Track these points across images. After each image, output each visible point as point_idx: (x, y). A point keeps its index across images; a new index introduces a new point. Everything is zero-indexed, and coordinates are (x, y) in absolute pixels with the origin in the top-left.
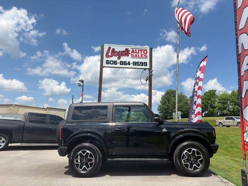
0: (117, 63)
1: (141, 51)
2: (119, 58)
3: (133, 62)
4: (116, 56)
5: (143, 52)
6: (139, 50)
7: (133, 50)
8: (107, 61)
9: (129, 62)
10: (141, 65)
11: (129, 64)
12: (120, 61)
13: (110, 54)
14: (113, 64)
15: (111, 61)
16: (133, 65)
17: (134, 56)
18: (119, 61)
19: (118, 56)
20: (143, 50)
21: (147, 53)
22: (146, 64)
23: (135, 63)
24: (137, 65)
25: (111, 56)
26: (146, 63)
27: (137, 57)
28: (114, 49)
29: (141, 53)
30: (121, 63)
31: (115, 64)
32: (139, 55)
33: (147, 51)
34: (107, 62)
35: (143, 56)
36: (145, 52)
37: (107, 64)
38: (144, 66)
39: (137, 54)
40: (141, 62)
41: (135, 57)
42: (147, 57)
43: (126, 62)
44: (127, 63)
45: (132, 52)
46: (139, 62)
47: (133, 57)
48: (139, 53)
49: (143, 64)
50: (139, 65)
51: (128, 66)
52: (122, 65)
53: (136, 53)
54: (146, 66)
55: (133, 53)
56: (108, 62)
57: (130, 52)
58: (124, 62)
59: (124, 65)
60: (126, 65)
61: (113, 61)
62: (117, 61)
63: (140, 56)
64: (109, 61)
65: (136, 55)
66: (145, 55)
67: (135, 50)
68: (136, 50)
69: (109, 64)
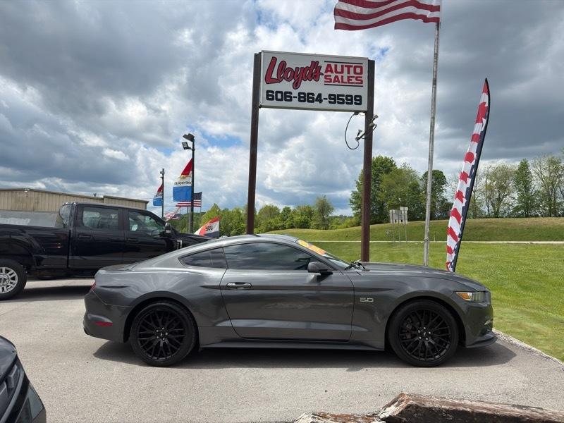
0: (291, 97)
2: (296, 86)
3: (330, 95)
4: (288, 80)
8: (268, 92)
9: (320, 95)
10: (347, 103)
11: (319, 98)
12: (300, 94)
13: (274, 76)
14: (281, 100)
15: (277, 92)
16: (330, 102)
18: (295, 93)
19: (293, 81)
22: (358, 100)
23: (334, 99)
24: (339, 103)
25: (278, 80)
26: (360, 97)
27: (339, 82)
30: (302, 97)
31: (286, 100)
32: (342, 77)
33: (361, 68)
34: (268, 95)
35: (354, 80)
36: (358, 70)
37: (268, 99)
38: (356, 104)
39: (340, 76)
40: (347, 96)
42: (362, 82)
43: (313, 94)
44: (315, 97)
45: (327, 71)
46: (343, 96)
49: (351, 100)
50: (343, 103)
51: (316, 104)
52: (304, 101)
54: (360, 104)
55: (329, 73)
56: (270, 96)
58: (309, 94)
59: (309, 101)
60: (313, 102)
61: (281, 92)
62: (291, 93)
64: (272, 92)
65: (336, 77)
69: (272, 99)
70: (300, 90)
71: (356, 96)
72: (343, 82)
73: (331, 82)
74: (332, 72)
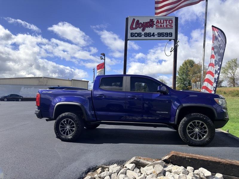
0: (141, 35)
1: (166, 21)
2: (143, 30)
3: (158, 33)
4: (140, 28)
5: (168, 22)
6: (164, 20)
7: (158, 21)
8: (131, 33)
9: (154, 33)
10: (166, 36)
11: (153, 35)
12: (145, 33)
13: (134, 26)
14: (137, 36)
15: (135, 33)
16: (158, 36)
17: (158, 26)
18: (143, 33)
19: (142, 28)
20: (168, 20)
21: (172, 23)
22: (171, 35)
23: (160, 35)
24: (162, 36)
25: (136, 28)
26: (172, 33)
27: (162, 27)
28: (138, 21)
29: (166, 23)
30: (146, 35)
31: (139, 36)
32: (163, 25)
33: (172, 21)
34: (131, 35)
35: (169, 26)
36: (171, 22)
37: (131, 36)
38: (170, 36)
39: (162, 25)
40: (166, 33)
41: (160, 27)
42: (172, 27)
43: (151, 33)
44: (152, 34)
45: (156, 23)
46: (164, 33)
47: (157, 28)
48: (163, 23)
49: (168, 35)
50: (164, 36)
51: (152, 37)
52: (147, 36)
53: (161, 23)
54: (172, 36)
55: (158, 24)
57: (155, 23)
58: (149, 33)
59: (149, 36)
60: (151, 36)
61: (137, 33)
62: (141, 33)
63: (165, 26)
64: (133, 33)
65: (161, 25)
66: (170, 25)
67: (159, 20)
68: (161, 21)
69: (133, 36)
70: (145, 32)
71: (169, 33)
72: (164, 27)
73: (158, 27)
74: (159, 23)
